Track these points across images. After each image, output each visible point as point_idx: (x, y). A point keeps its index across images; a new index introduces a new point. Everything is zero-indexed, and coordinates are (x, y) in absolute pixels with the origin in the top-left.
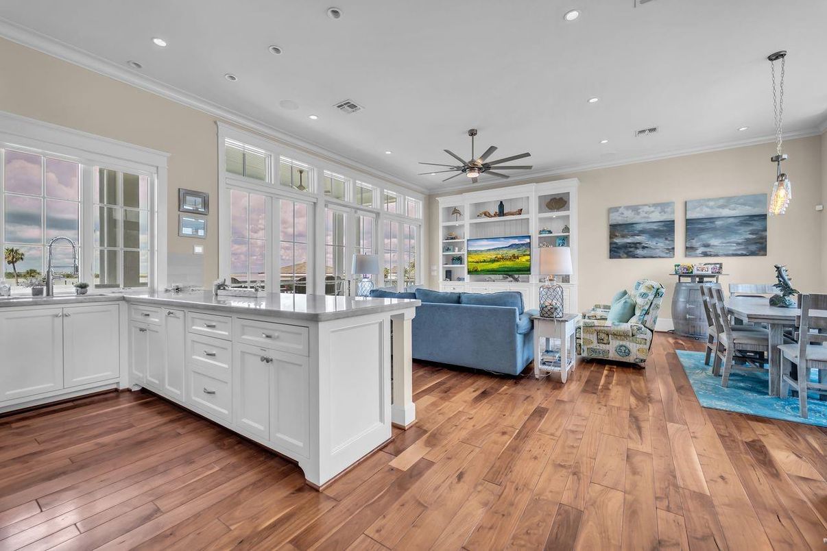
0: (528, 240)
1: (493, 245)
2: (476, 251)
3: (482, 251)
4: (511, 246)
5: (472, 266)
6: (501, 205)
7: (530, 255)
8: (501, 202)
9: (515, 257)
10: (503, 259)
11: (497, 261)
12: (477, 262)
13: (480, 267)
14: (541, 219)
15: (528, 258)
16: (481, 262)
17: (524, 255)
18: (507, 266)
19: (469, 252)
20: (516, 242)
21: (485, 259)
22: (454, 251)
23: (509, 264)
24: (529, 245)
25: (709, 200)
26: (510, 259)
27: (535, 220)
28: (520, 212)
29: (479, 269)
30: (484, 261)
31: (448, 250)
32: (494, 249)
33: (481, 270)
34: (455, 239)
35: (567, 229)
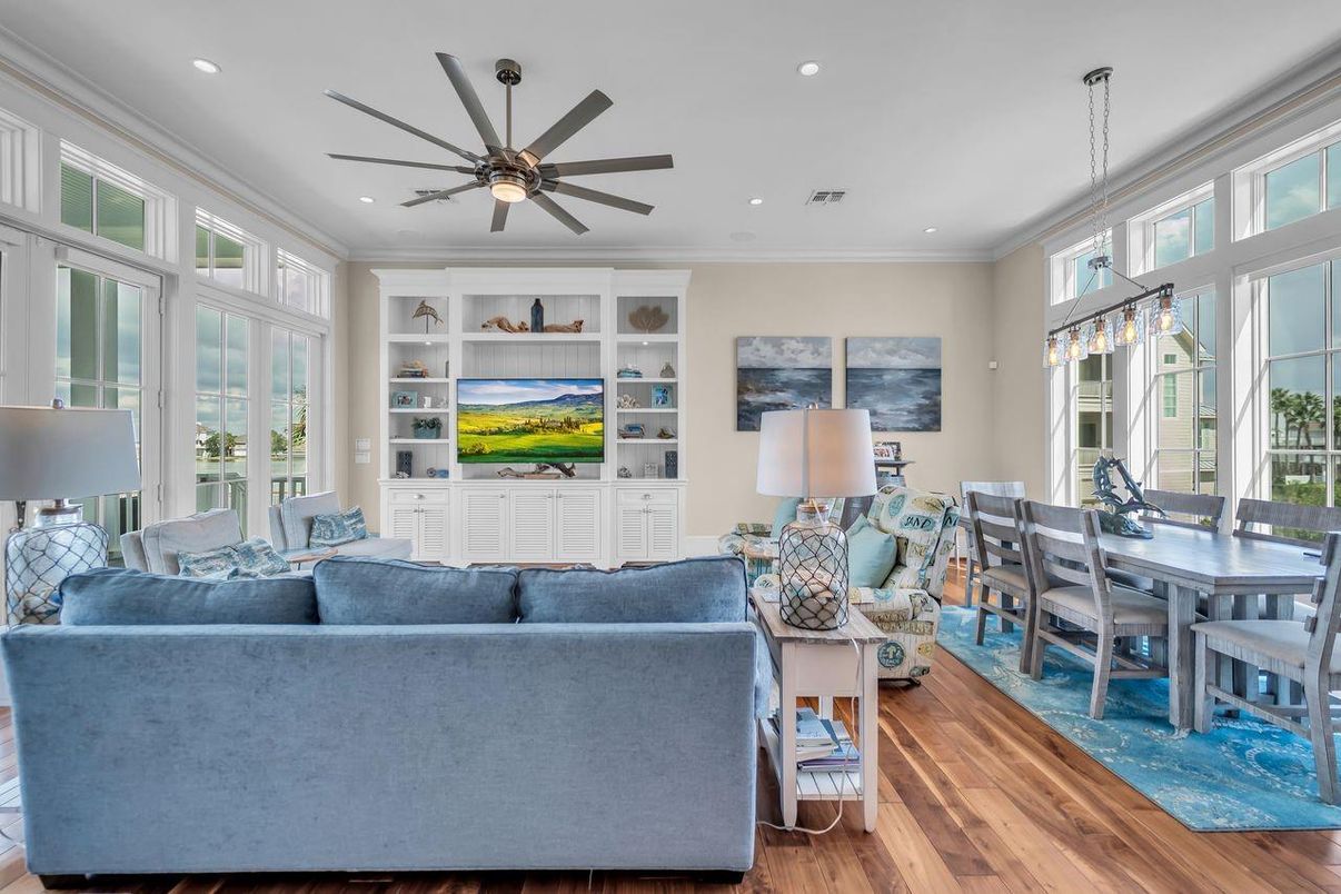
0: (598, 389)
1: (521, 395)
2: (478, 408)
3: (493, 408)
4: (561, 400)
5: (470, 443)
6: (537, 308)
7: (602, 421)
8: (538, 301)
9: (570, 424)
10: (544, 427)
11: (530, 432)
12: (482, 433)
13: (489, 444)
14: (622, 348)
15: (598, 426)
16: (492, 433)
17: (591, 421)
18: (552, 443)
19: (463, 410)
20: (574, 390)
21: (502, 426)
22: (420, 405)
23: (557, 439)
24: (599, 399)
25: (875, 339)
26: (560, 429)
27: (612, 347)
28: (578, 327)
29: (487, 449)
30: (500, 432)
31: (404, 401)
32: (521, 404)
33: (492, 453)
34: (422, 375)
35: (669, 371)
